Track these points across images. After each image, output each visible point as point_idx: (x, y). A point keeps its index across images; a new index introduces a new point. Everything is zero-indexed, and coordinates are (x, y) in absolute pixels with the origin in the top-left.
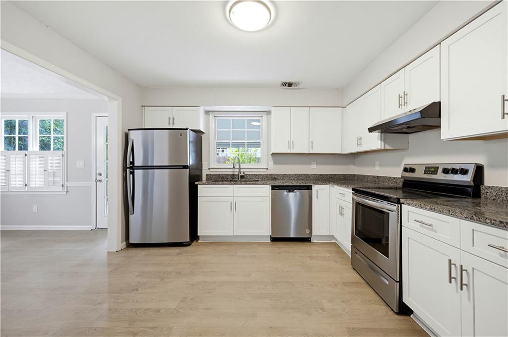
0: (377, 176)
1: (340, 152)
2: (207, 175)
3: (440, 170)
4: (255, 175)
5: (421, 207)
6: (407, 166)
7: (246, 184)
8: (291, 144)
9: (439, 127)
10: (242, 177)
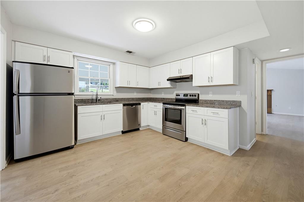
0: (164, 98)
3: (189, 95)
4: (106, 99)
5: (193, 106)
6: (177, 94)
7: (110, 104)
8: (129, 82)
9: (192, 81)
10: (99, 100)
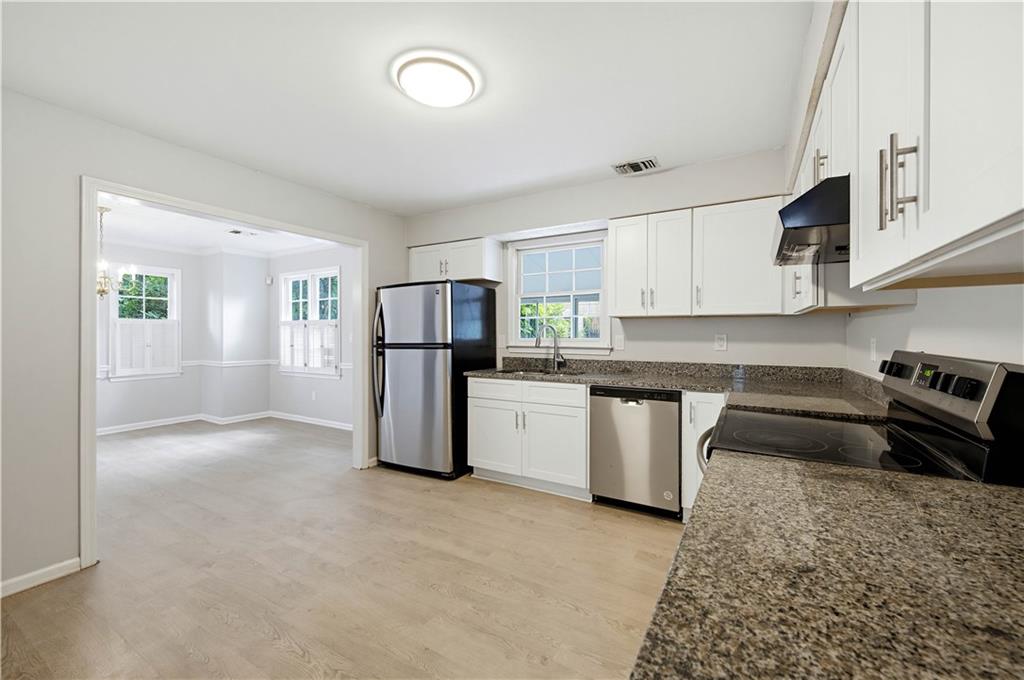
1: (778, 311)
2: (504, 359)
4: (586, 361)
8: (649, 296)
10: (561, 365)
